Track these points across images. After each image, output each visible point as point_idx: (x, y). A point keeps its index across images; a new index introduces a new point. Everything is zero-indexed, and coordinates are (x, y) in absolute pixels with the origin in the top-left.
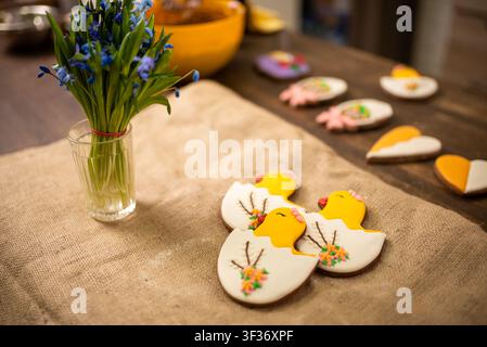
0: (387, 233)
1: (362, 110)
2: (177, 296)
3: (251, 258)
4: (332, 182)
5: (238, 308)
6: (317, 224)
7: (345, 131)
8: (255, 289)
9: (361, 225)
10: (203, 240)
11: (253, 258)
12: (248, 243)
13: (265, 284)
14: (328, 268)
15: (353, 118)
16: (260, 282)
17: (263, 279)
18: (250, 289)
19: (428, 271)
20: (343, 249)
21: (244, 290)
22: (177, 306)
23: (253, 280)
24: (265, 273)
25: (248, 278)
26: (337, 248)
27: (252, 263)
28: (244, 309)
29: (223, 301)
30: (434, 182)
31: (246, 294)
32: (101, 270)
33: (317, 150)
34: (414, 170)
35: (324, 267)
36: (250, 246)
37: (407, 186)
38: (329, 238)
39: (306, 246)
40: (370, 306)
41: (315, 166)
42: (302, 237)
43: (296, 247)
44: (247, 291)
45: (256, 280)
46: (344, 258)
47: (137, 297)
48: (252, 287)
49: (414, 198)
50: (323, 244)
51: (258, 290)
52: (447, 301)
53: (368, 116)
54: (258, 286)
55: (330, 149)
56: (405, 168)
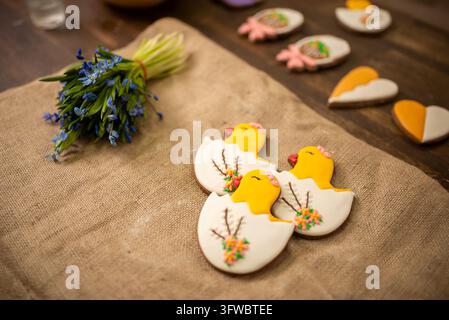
0: (354, 190)
1: (321, 47)
2: (162, 269)
3: (231, 227)
4: (300, 134)
5: (221, 277)
6: (290, 184)
7: (306, 71)
8: (237, 260)
9: (331, 182)
10: (179, 203)
11: (233, 227)
12: (226, 211)
13: (247, 254)
14: (303, 231)
15: (313, 57)
16: (242, 253)
17: (244, 249)
18: (233, 260)
19: (395, 231)
20: (317, 212)
21: (226, 261)
22: (163, 280)
23: (235, 251)
24: (246, 242)
25: (230, 249)
26: (311, 211)
27: (233, 232)
28: (228, 278)
29: (206, 270)
30: (392, 129)
31: (229, 265)
32: (83, 244)
33: (282, 99)
34: (373, 115)
35: (300, 231)
36: (229, 214)
37: (368, 133)
38: (303, 201)
39: (281, 210)
40: (344, 270)
41: (282, 117)
42: (277, 201)
43: (272, 212)
44: (230, 262)
45: (238, 251)
46: (317, 221)
47: (122, 271)
48: (235, 257)
49: (377, 150)
50: (297, 207)
51: (240, 260)
52: (412, 262)
53: (328, 56)
54: (240, 257)
55: (293, 96)
56: (365, 112)
